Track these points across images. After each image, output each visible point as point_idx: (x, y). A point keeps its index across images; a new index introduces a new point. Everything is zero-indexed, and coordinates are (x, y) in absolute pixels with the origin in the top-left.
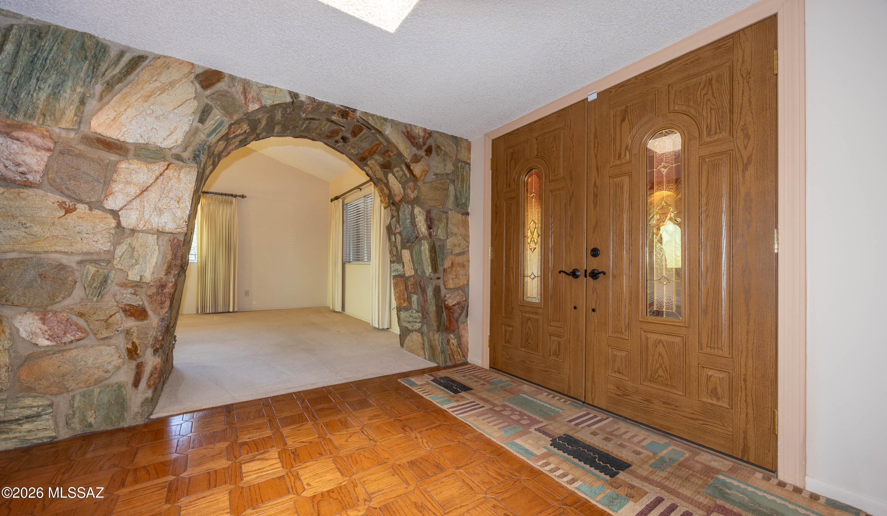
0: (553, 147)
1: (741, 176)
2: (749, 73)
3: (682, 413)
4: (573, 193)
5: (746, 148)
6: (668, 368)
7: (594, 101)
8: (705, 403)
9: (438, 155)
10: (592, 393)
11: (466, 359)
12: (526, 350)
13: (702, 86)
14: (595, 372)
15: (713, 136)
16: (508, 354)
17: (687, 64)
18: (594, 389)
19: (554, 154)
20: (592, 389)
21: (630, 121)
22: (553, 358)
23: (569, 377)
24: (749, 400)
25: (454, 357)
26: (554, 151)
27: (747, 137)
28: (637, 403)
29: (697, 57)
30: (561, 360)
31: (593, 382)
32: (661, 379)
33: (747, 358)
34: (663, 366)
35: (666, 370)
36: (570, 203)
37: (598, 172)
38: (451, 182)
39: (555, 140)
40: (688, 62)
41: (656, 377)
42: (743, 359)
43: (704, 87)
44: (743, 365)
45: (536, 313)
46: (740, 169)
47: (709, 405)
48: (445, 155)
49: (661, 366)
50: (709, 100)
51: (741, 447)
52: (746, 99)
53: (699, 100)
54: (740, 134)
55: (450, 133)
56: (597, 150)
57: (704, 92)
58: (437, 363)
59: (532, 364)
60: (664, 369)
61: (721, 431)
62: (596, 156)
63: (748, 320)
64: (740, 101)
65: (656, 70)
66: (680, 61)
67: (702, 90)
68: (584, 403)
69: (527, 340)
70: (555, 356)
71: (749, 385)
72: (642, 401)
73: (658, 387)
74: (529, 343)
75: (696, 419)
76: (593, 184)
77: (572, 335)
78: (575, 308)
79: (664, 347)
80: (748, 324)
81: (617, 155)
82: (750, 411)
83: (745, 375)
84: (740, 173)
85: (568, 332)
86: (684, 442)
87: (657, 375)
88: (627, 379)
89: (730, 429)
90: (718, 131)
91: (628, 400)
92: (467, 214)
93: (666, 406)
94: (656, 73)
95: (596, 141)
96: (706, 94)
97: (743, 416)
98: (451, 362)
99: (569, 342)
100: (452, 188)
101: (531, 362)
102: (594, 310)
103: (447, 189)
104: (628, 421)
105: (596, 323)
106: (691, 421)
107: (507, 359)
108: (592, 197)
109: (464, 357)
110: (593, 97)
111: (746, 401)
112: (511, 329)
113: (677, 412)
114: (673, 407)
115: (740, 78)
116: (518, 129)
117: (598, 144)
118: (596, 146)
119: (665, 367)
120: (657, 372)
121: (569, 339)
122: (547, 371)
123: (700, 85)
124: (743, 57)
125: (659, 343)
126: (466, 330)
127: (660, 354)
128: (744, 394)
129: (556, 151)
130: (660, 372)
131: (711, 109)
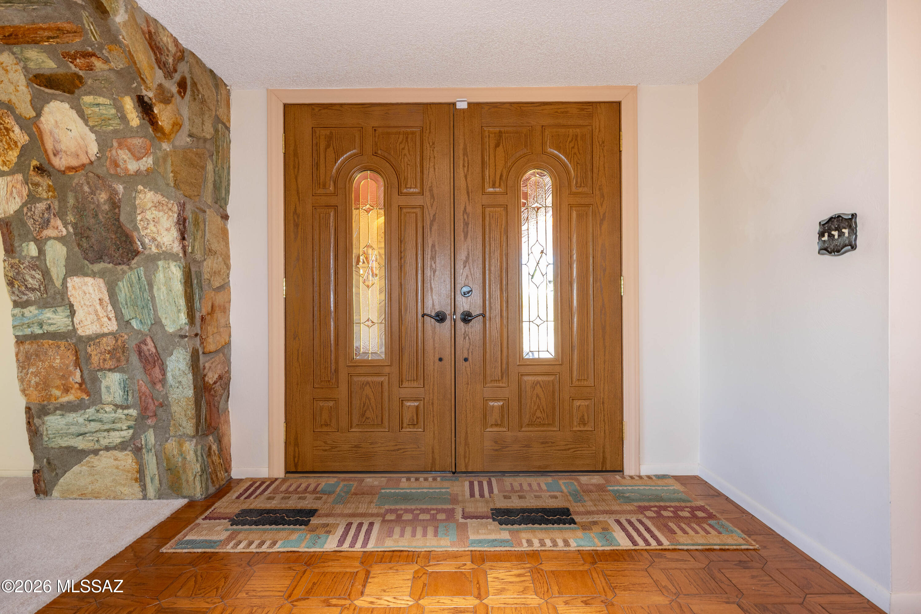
0: (403, 149)
1: (599, 229)
2: (603, 142)
3: (557, 448)
4: (434, 215)
5: (602, 206)
6: (545, 407)
7: (463, 110)
8: (575, 431)
9: (195, 99)
10: (465, 457)
11: (229, 475)
12: (360, 430)
13: (569, 139)
14: (468, 432)
15: (578, 188)
16: (325, 443)
17: (557, 112)
18: (468, 452)
19: (406, 160)
20: (465, 453)
21: (505, 149)
22: (408, 430)
23: (433, 449)
24: (606, 419)
25: (217, 475)
26: (405, 155)
27: (603, 196)
28: (516, 452)
29: (566, 110)
30: (420, 430)
31: (466, 444)
32: (539, 420)
33: (604, 384)
34: (541, 407)
35: (543, 410)
36: (431, 229)
37: (469, 196)
38: (210, 156)
39: (407, 141)
40: (559, 111)
41: (534, 420)
42: (602, 385)
43: (572, 140)
44: (602, 390)
45: (378, 374)
46: (598, 223)
47: (578, 433)
48: (202, 103)
49: (538, 406)
50: (575, 154)
51: (601, 460)
52: (602, 163)
53: (568, 151)
54: (598, 192)
55: (210, 64)
56: (468, 170)
57: (572, 145)
58: (185, 497)
59: (372, 446)
60: (542, 409)
61: (587, 452)
62: (466, 177)
63: (605, 352)
64: (598, 163)
65: (530, 105)
66: (552, 107)
67: (570, 142)
68: (454, 473)
69: (363, 415)
70: (411, 426)
71: (606, 405)
72: (521, 449)
73: (536, 429)
74: (367, 418)
75: (569, 449)
76: (462, 209)
77: (436, 394)
78: (441, 360)
79: (541, 387)
80: (605, 355)
81: (491, 182)
82: (607, 427)
83: (603, 399)
84: (598, 226)
85: (431, 391)
86: (559, 474)
87: (535, 417)
88: (504, 429)
89: (594, 448)
90: (583, 185)
91: (507, 453)
92: (226, 217)
93: (544, 445)
94: (532, 108)
95: (466, 158)
96: (573, 148)
97: (602, 433)
98: (215, 486)
99: (433, 404)
100: (210, 167)
101: (371, 443)
102: (466, 360)
103: (204, 168)
104: (506, 475)
105: (469, 374)
106: (565, 452)
107: (326, 450)
108: (462, 224)
109: (227, 472)
110: (462, 105)
111: (604, 420)
112: (331, 404)
113: (554, 448)
114: (550, 444)
115: (598, 144)
116: (341, 105)
117: (468, 163)
118: (466, 165)
119: (543, 407)
120: (535, 414)
121: (433, 399)
122: (398, 450)
123: (568, 137)
124: (599, 126)
125: (536, 385)
126: (227, 422)
127: (538, 396)
128: (603, 415)
129: (408, 154)
130: (538, 414)
131: (577, 163)
